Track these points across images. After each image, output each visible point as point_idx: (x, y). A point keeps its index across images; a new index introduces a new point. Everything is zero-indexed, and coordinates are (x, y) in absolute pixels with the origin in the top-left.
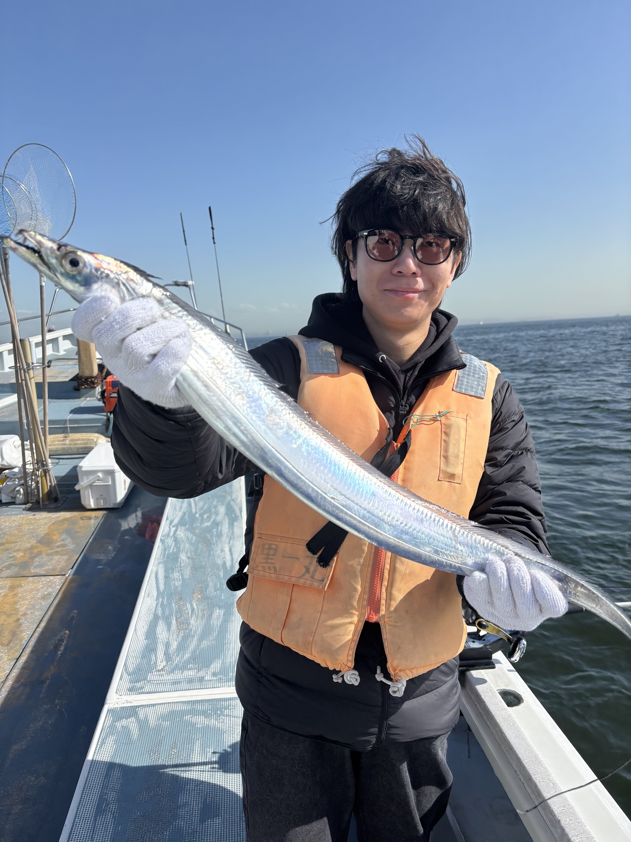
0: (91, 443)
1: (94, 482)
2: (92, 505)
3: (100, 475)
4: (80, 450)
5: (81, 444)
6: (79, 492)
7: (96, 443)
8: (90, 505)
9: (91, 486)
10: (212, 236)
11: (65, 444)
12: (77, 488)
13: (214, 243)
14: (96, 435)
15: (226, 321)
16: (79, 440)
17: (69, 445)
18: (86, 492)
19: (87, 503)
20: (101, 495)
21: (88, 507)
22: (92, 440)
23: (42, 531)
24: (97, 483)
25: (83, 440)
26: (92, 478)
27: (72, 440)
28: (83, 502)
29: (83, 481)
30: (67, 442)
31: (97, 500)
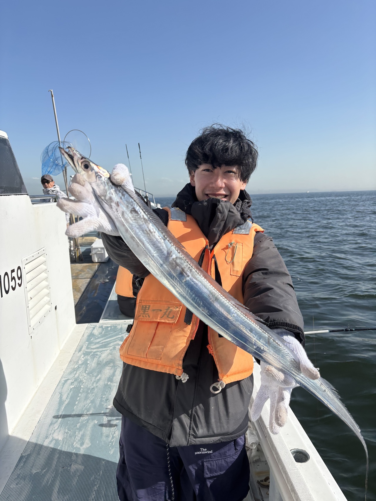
0: (93, 240)
1: (97, 252)
2: (96, 261)
3: (99, 249)
4: (89, 243)
5: (89, 241)
6: (91, 256)
7: (95, 241)
8: (95, 261)
9: (96, 253)
10: (140, 155)
11: (83, 241)
12: (91, 254)
13: (141, 158)
14: (95, 237)
15: (146, 191)
16: (88, 239)
17: (85, 241)
18: (94, 256)
19: (94, 260)
20: (100, 257)
21: (95, 262)
22: (93, 239)
23: (80, 268)
24: (98, 252)
25: (90, 239)
26: (96, 250)
27: (86, 239)
28: (93, 260)
29: (93, 251)
30: (84, 240)
31: (98, 259)
